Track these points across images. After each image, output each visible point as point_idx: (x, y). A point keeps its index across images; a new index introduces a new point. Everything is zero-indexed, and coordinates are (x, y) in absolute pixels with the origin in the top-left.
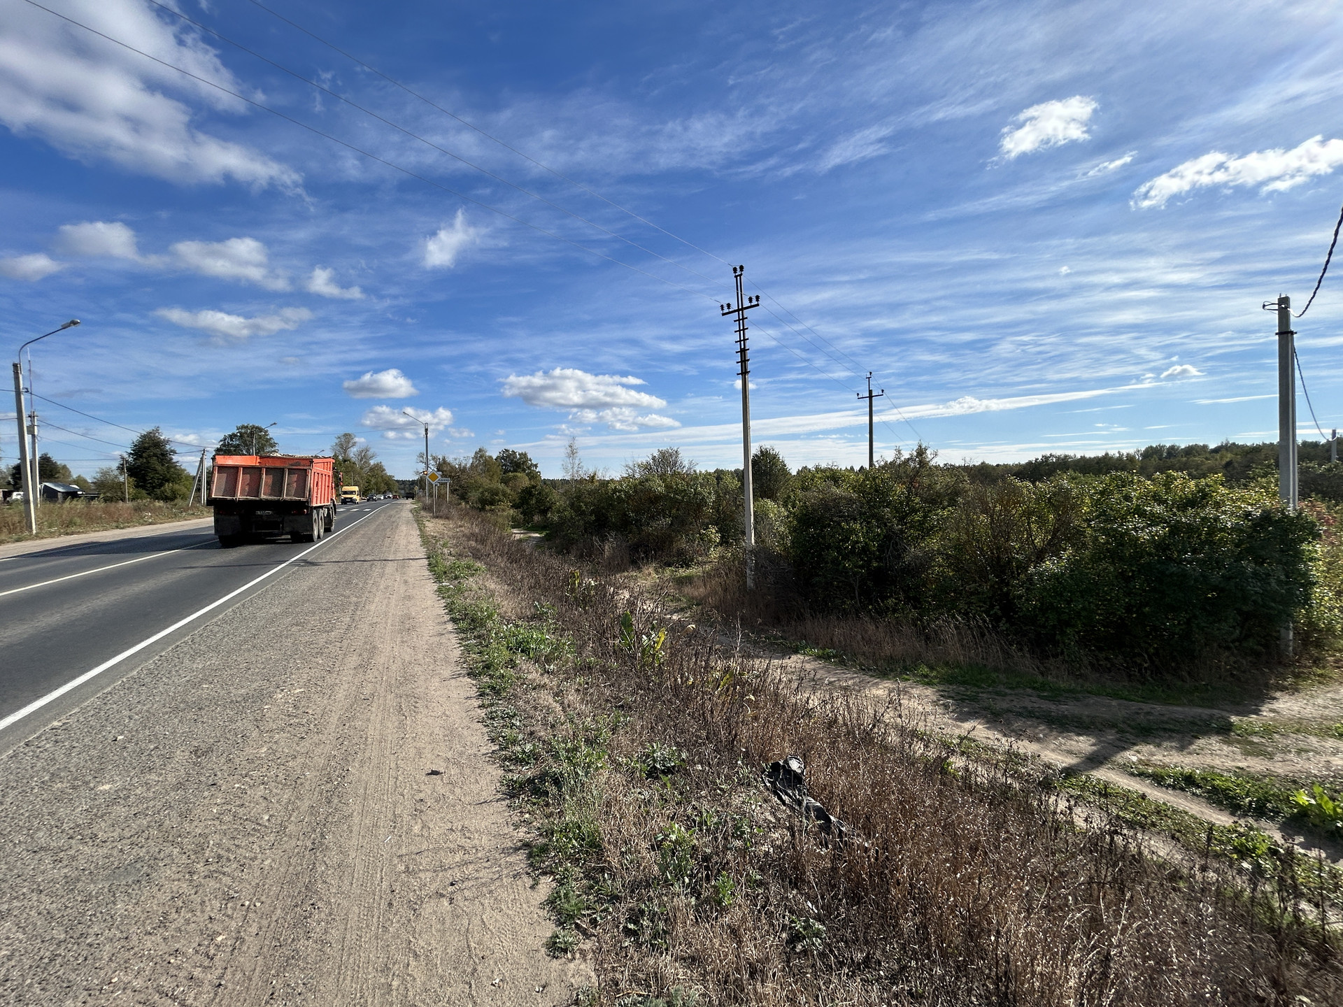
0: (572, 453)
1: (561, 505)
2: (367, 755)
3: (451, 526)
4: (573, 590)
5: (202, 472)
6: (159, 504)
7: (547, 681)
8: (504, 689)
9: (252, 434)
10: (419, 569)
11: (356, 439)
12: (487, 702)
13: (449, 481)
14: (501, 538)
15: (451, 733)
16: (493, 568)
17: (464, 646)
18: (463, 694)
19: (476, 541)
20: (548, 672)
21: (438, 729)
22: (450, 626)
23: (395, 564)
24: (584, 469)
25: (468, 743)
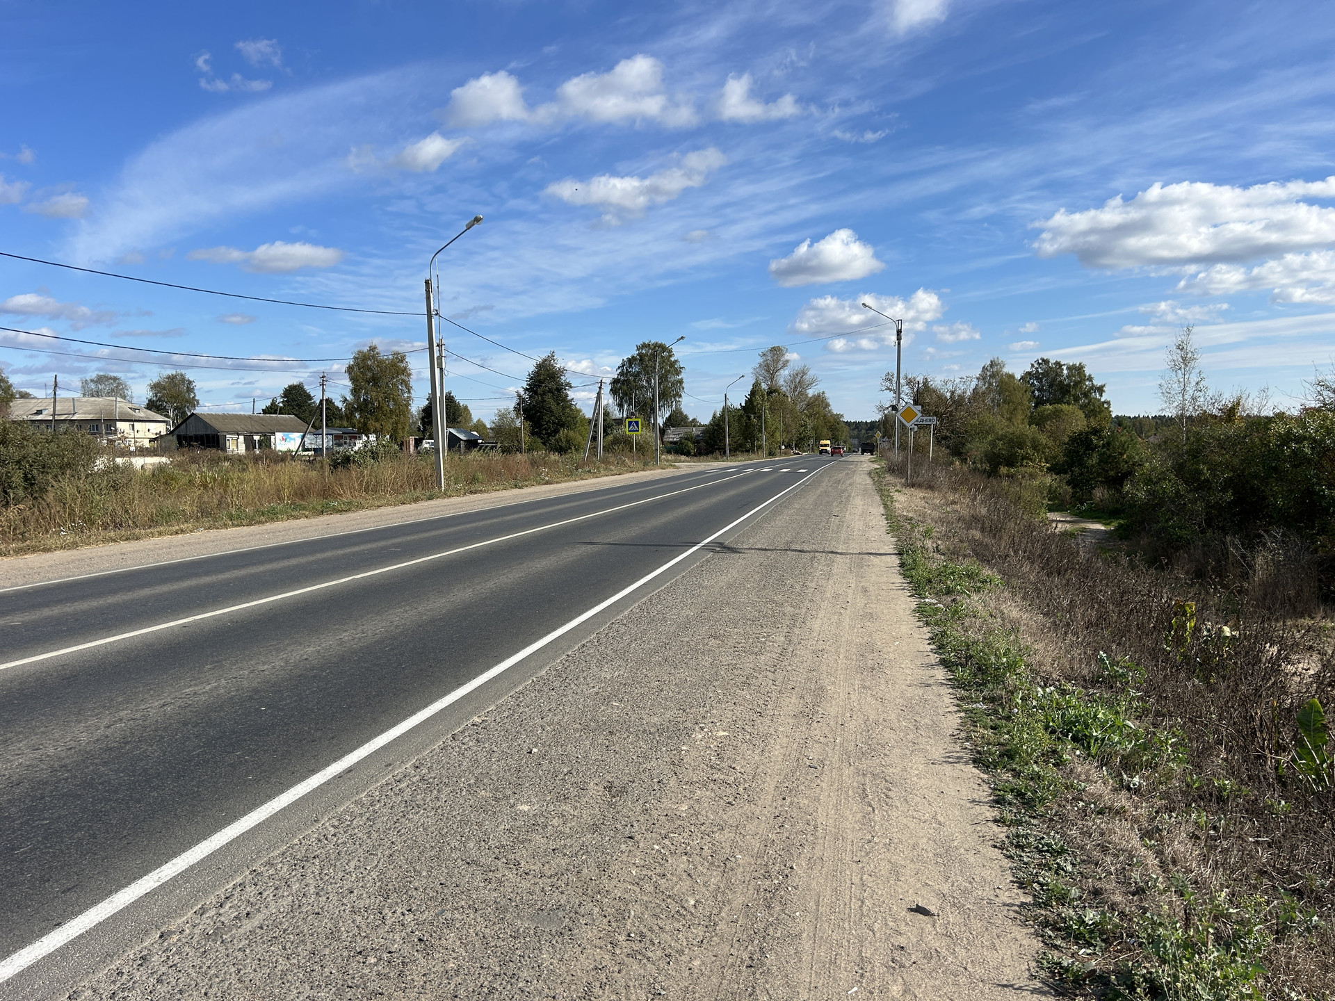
0: (1185, 359)
1: (1154, 469)
2: (818, 853)
3: (937, 501)
4: (1179, 641)
5: (598, 414)
6: (554, 457)
7: (1127, 805)
8: (1042, 800)
9: (654, 356)
10: (886, 570)
11: (788, 356)
12: (1009, 817)
13: (933, 421)
14: (1030, 528)
15: (946, 855)
16: (1014, 581)
17: (966, 711)
18: (966, 794)
19: (983, 530)
20: (1129, 789)
21: (925, 840)
22: (940, 674)
23: (847, 559)
24: (1210, 393)
25: (978, 879)
